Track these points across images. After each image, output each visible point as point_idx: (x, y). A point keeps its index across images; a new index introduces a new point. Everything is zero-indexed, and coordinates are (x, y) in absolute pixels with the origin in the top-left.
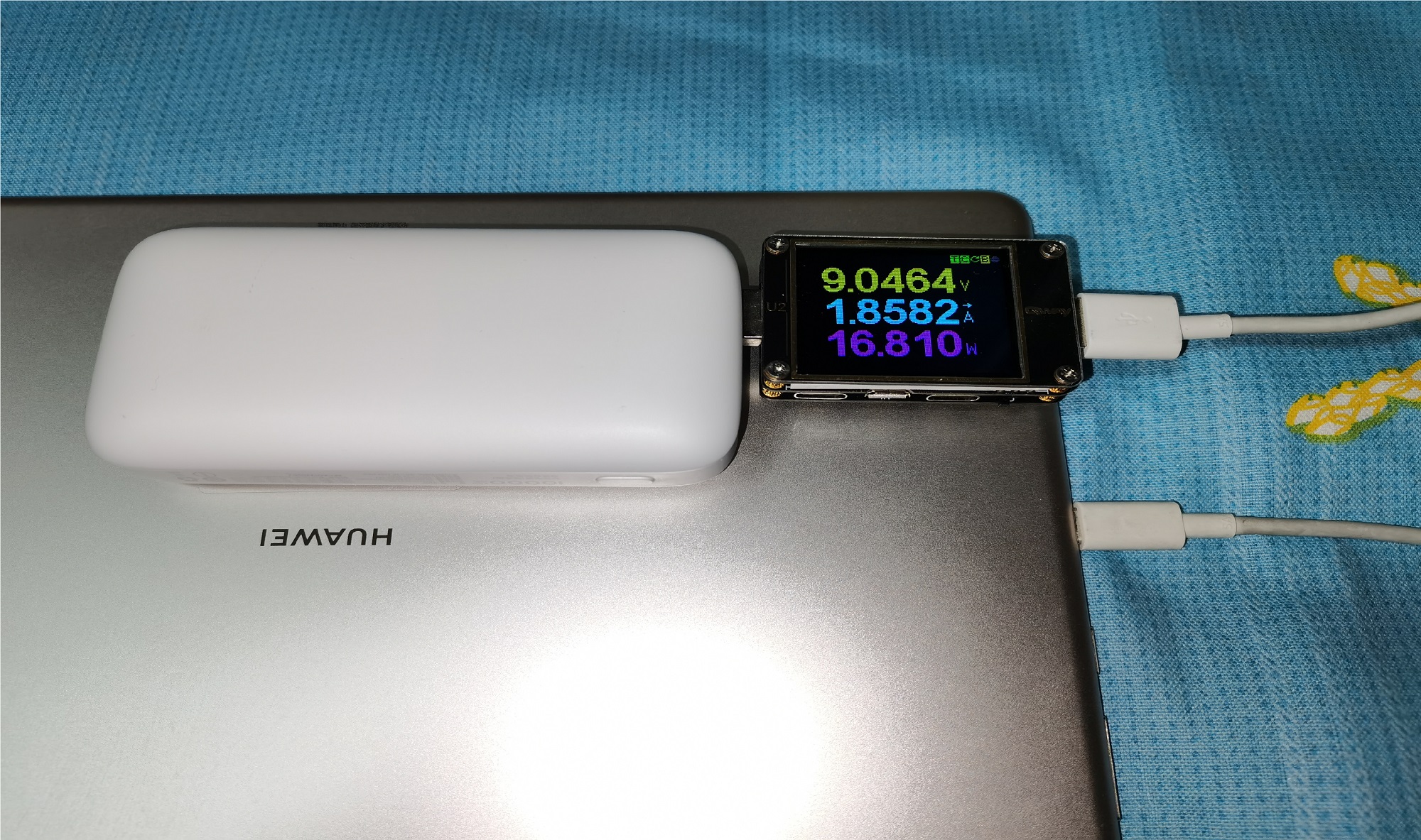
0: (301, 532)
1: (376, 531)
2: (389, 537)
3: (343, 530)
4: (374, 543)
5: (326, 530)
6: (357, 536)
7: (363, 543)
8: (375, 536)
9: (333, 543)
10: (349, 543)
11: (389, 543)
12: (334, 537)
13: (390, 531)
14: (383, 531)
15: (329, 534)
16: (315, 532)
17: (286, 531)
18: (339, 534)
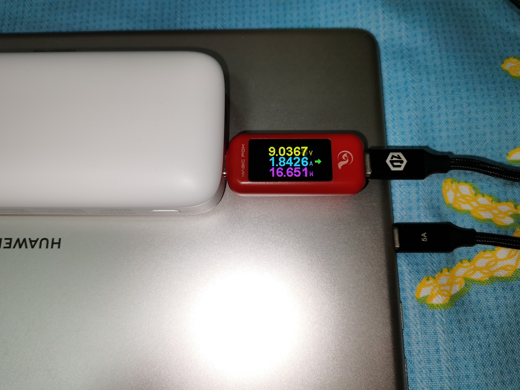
0: (18, 240)
1: (53, 239)
2: (59, 243)
3: (38, 239)
4: (52, 247)
5: (30, 239)
6: (44, 242)
7: (47, 247)
8: (53, 243)
9: (33, 247)
10: (40, 247)
11: (59, 247)
12: (33, 243)
13: (60, 239)
14: (56, 241)
15: (31, 241)
16: (24, 240)
17: (11, 239)
18: (36, 241)
